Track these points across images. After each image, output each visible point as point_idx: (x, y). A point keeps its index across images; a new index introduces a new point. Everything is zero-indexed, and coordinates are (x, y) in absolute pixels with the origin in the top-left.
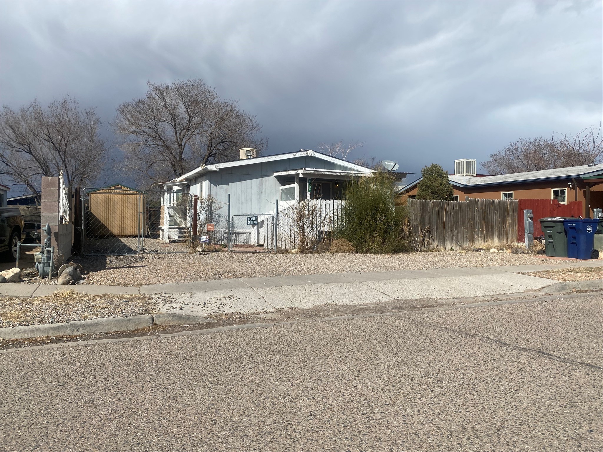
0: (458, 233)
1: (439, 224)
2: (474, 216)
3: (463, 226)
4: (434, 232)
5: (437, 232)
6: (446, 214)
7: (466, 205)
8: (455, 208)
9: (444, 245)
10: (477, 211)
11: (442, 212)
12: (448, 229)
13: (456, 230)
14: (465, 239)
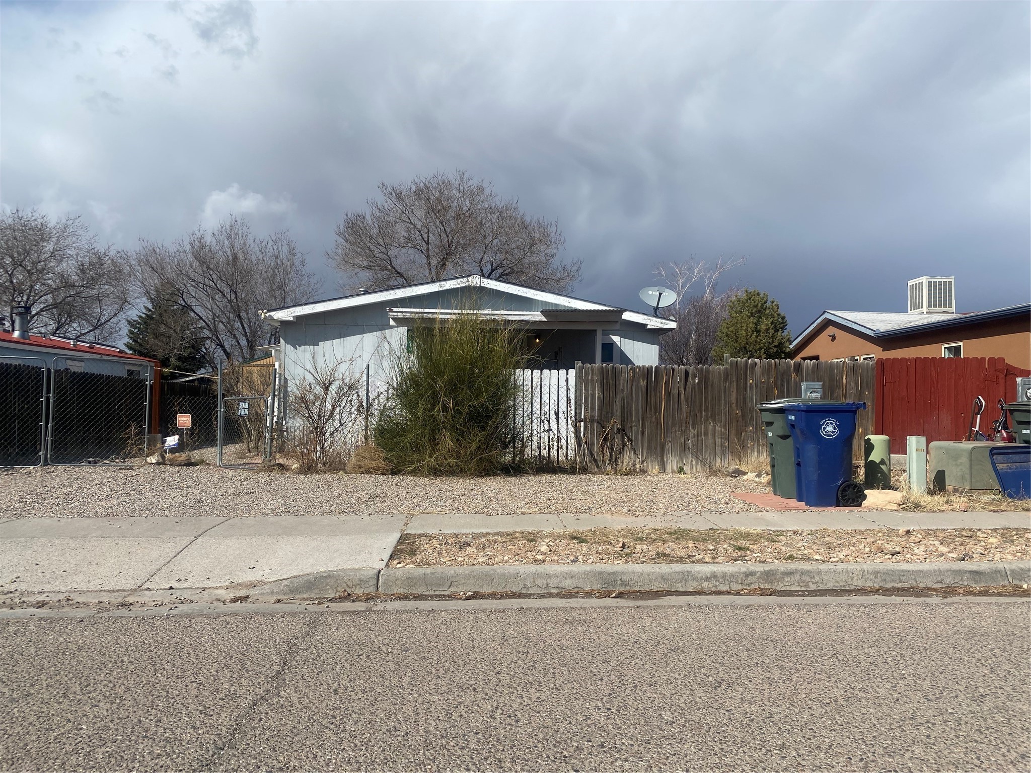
0: (698, 435)
1: (648, 415)
2: (745, 399)
3: (714, 421)
4: (634, 431)
5: (643, 433)
6: (668, 394)
7: (719, 373)
8: (690, 379)
9: (663, 459)
10: (751, 388)
11: (655, 389)
12: (674, 425)
13: (694, 428)
14: (718, 449)
